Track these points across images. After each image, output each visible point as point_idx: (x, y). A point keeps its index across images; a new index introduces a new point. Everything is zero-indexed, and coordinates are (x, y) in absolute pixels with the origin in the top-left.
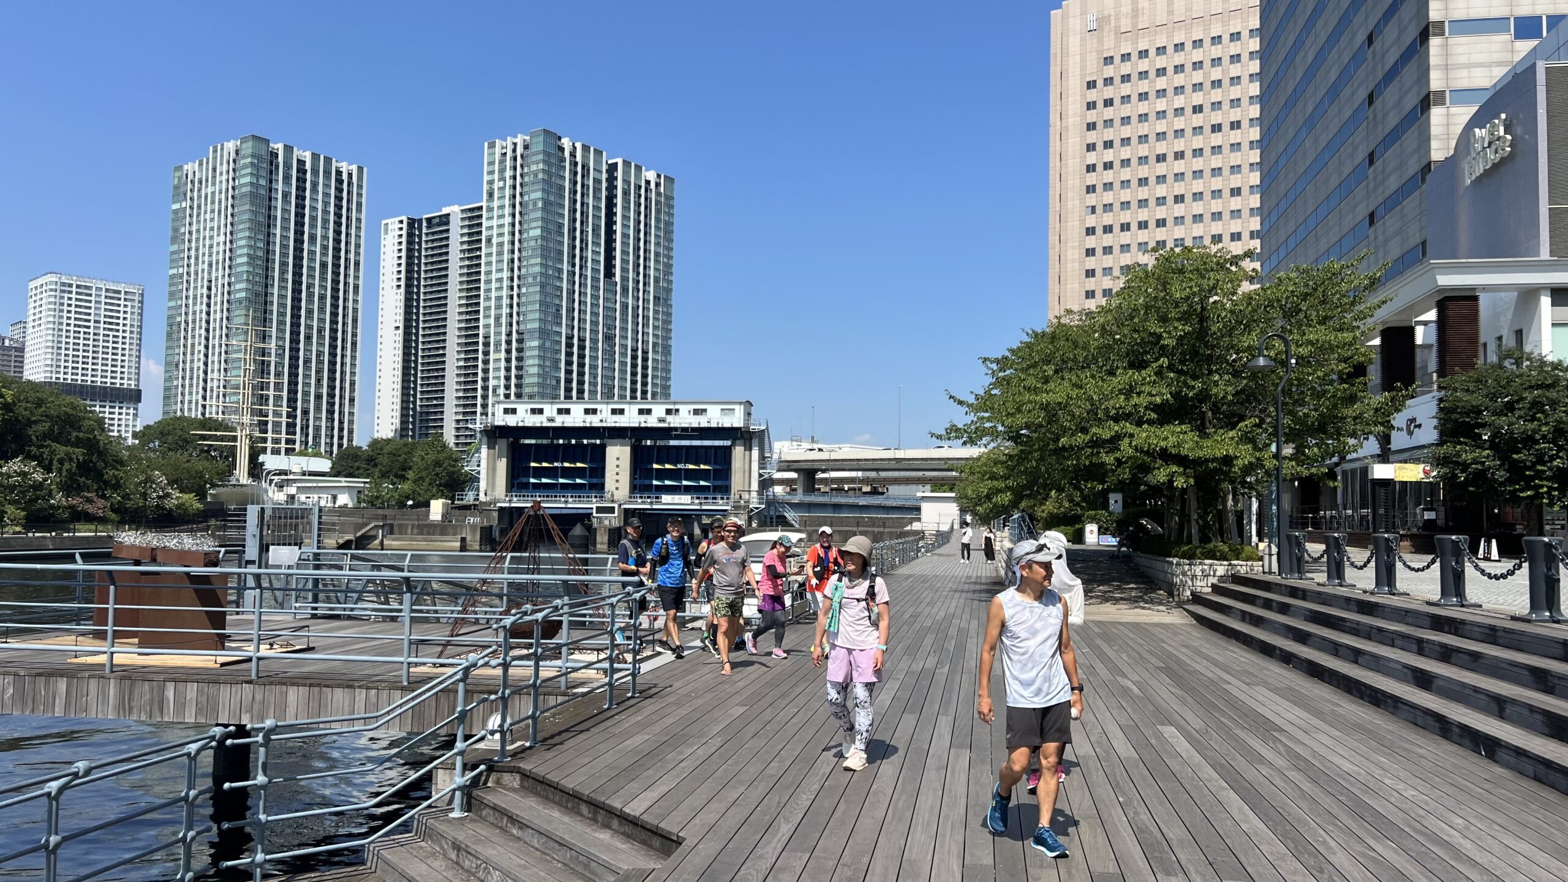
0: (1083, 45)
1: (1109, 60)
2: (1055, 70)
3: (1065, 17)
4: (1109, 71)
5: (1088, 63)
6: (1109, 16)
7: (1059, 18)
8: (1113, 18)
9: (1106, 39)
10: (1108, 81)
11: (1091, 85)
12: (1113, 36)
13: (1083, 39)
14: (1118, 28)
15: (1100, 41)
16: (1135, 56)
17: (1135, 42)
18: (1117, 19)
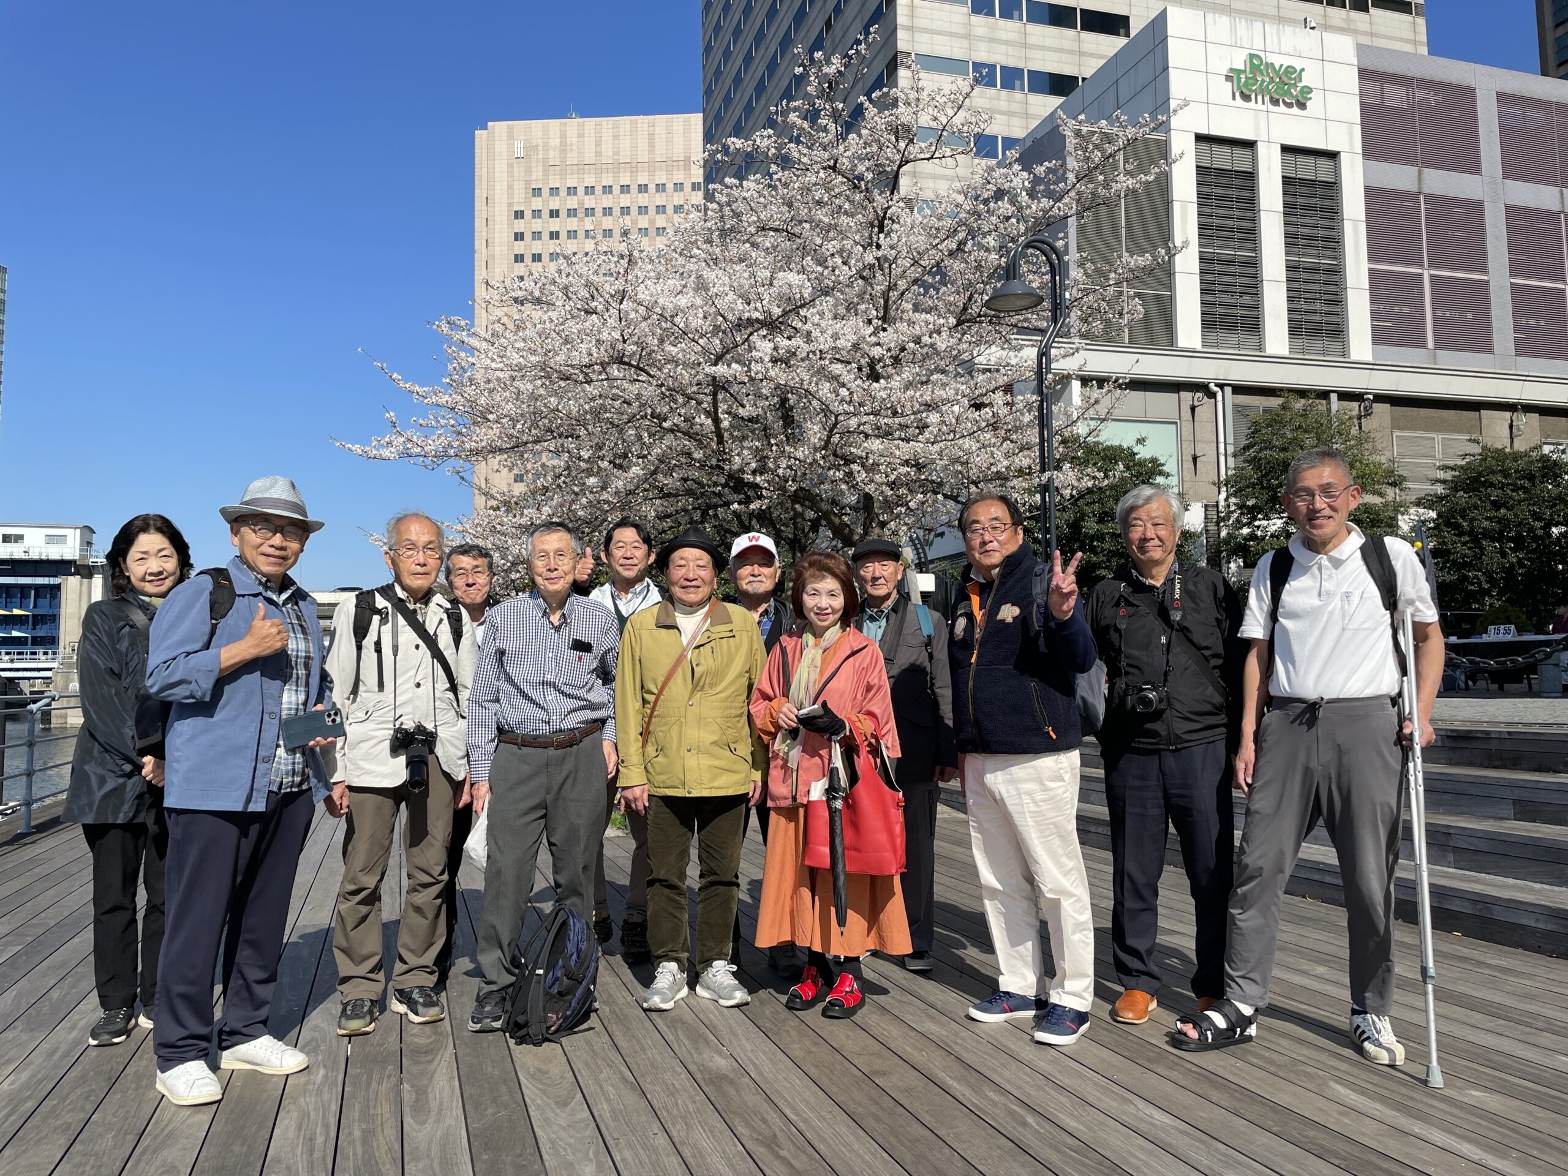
0: (510, 173)
1: (537, 192)
2: (480, 193)
3: (491, 139)
4: (537, 203)
5: (516, 192)
6: (537, 146)
7: (484, 138)
8: (540, 148)
9: (534, 169)
10: (537, 214)
11: (519, 215)
12: (540, 168)
13: (510, 166)
14: (545, 160)
15: (528, 171)
16: (563, 192)
17: (563, 177)
18: (545, 150)
